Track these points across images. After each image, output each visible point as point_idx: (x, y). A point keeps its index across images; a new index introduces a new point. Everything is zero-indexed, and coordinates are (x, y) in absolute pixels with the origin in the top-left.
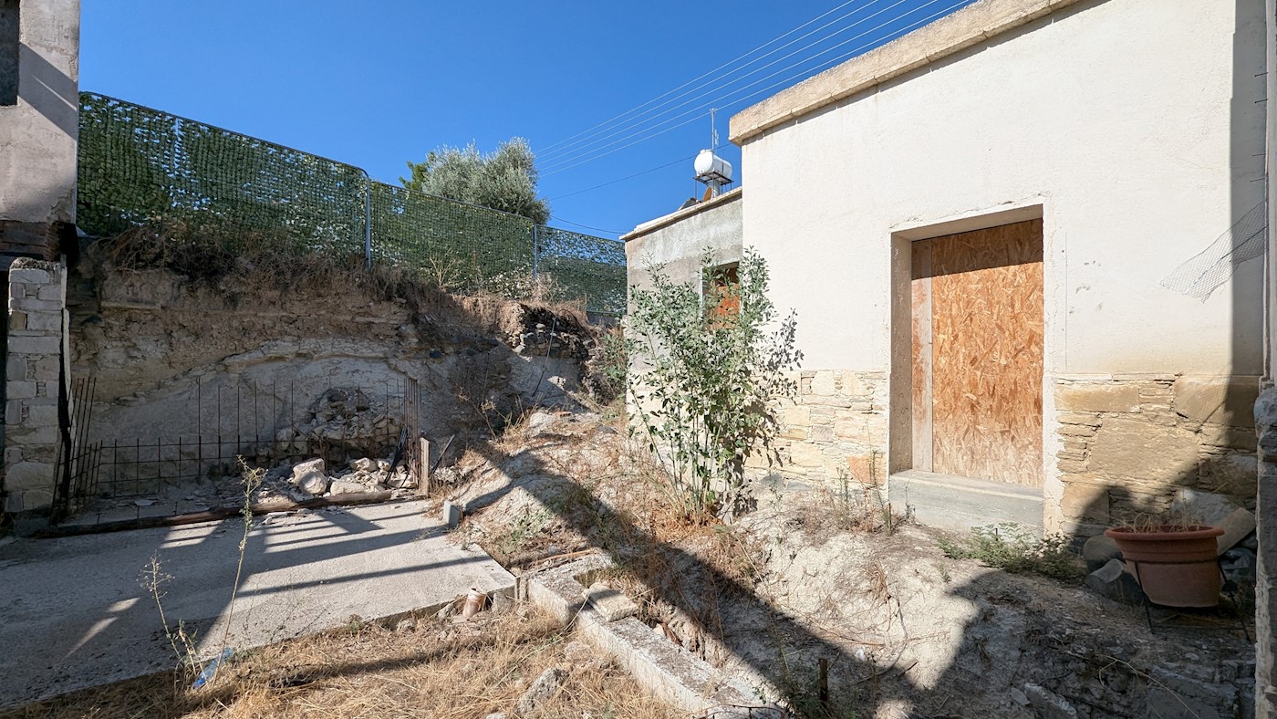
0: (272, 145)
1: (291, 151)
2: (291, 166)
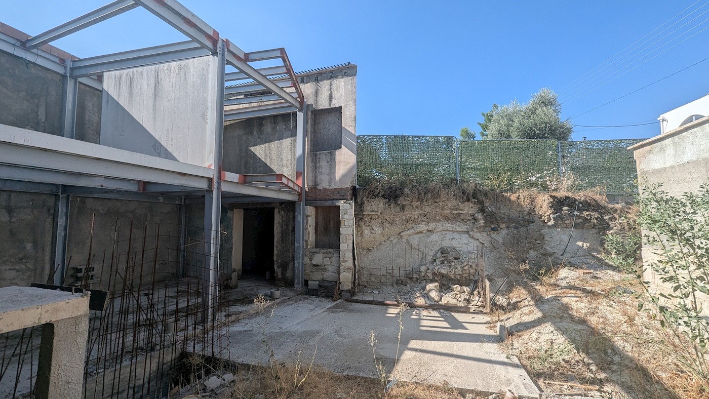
0: (416, 137)
1: (423, 137)
2: (424, 143)
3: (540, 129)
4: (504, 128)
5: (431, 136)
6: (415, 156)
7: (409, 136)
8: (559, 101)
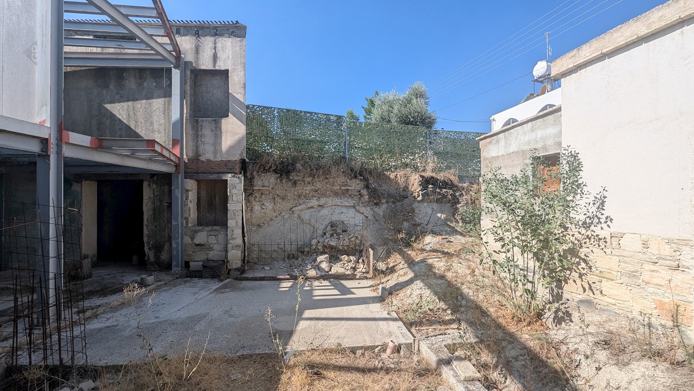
0: (308, 113)
1: (316, 113)
2: (316, 120)
3: (413, 117)
4: (386, 114)
5: (323, 114)
6: (307, 132)
7: (301, 112)
8: (428, 95)
